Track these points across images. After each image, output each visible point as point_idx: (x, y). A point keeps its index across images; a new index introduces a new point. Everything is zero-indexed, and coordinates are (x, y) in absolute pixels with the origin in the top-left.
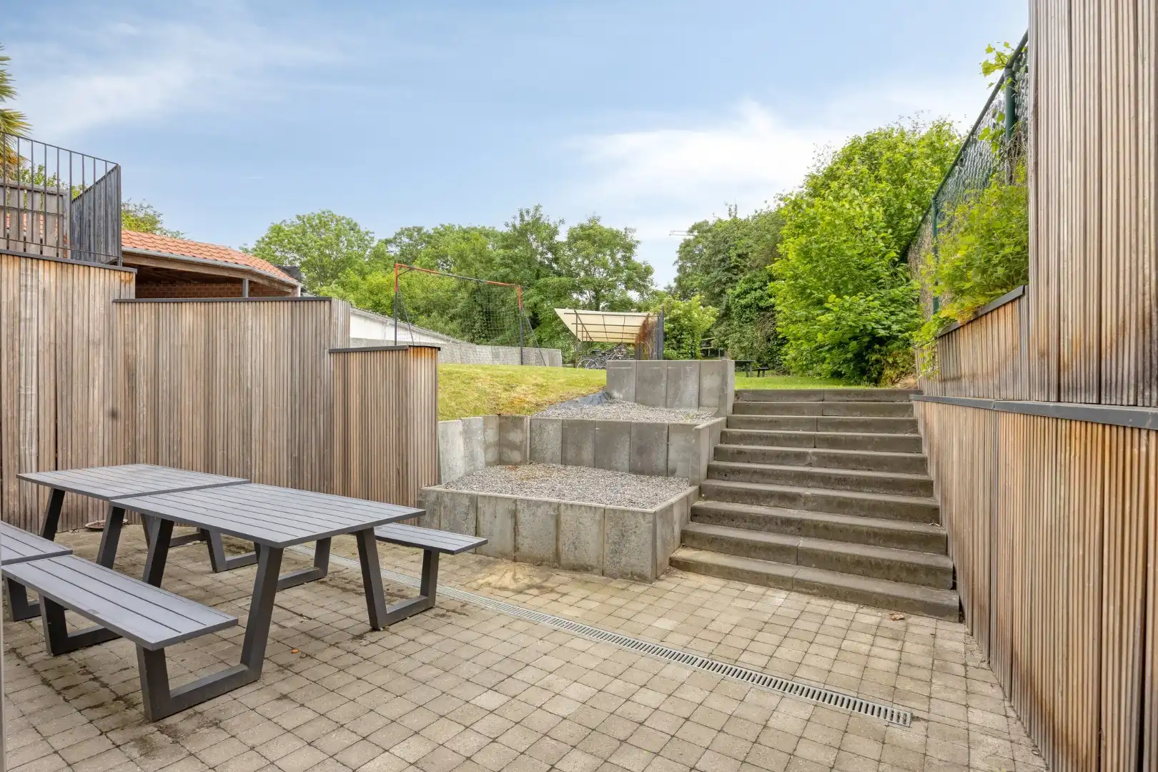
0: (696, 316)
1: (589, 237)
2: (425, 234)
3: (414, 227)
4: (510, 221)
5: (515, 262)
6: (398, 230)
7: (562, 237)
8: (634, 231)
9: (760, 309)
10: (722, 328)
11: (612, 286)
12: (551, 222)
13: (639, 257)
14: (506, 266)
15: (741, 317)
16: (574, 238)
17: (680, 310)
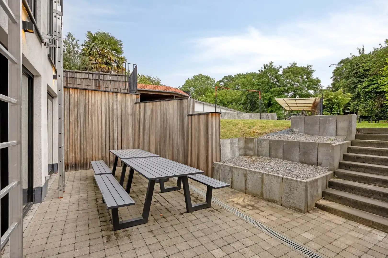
0: (340, 97)
1: (291, 71)
2: (232, 77)
3: (228, 76)
4: (260, 69)
5: (262, 84)
6: (223, 77)
7: (280, 73)
8: (311, 66)
9: (376, 93)
10: (356, 102)
11: (301, 90)
12: (276, 68)
13: (314, 76)
14: (259, 85)
15: (366, 97)
16: (285, 72)
17: (332, 96)
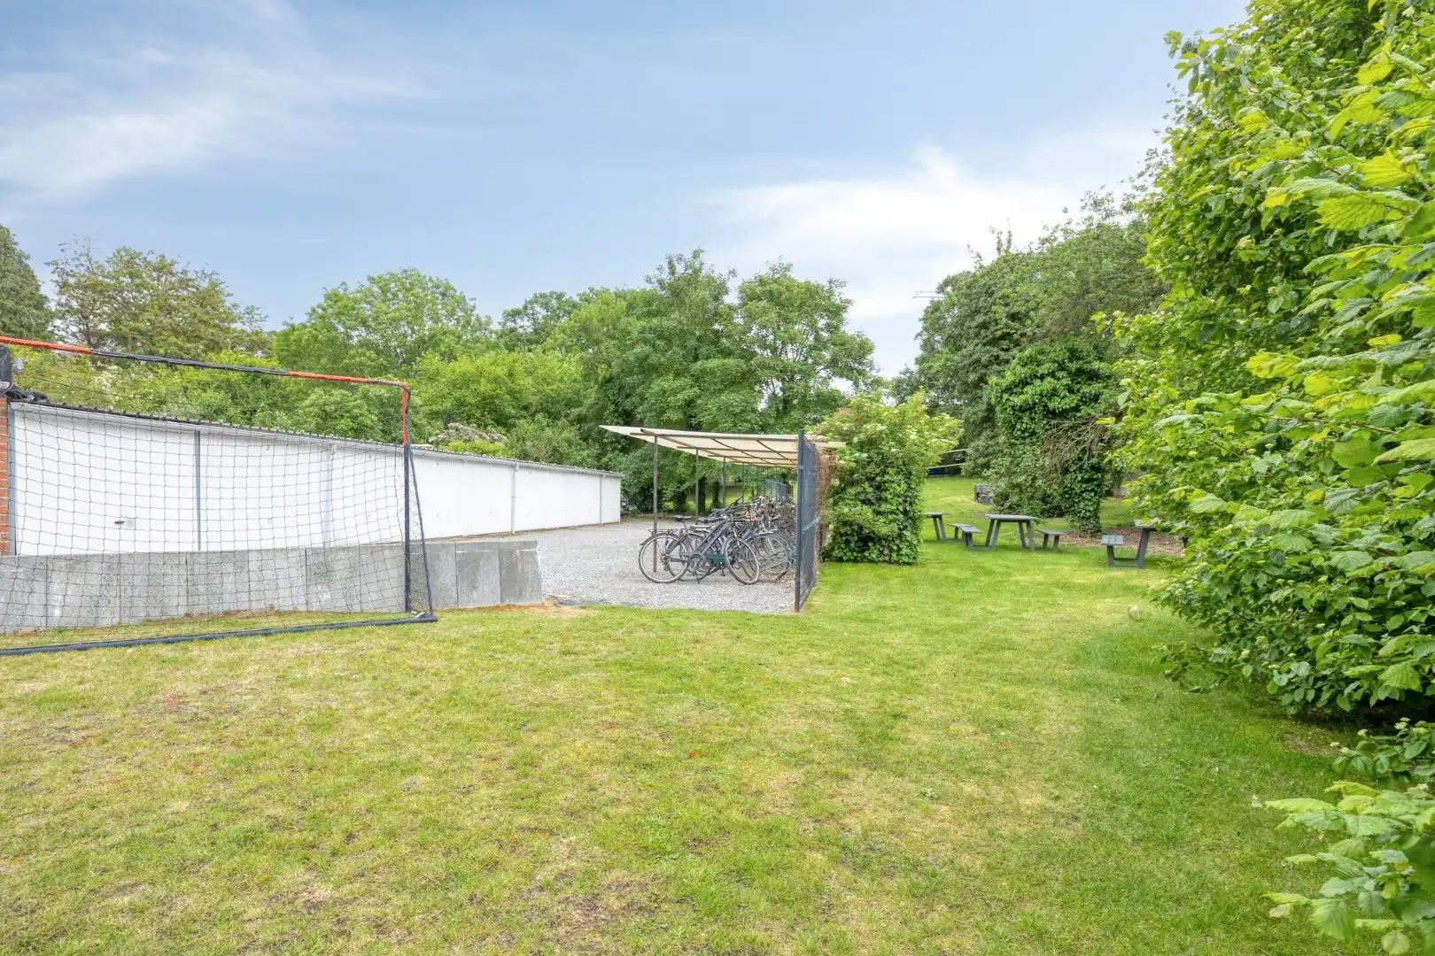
1: (771, 296)
2: (567, 301)
3: (552, 293)
4: (653, 273)
5: (660, 337)
6: (530, 297)
7: (732, 299)
8: (843, 284)
9: (1053, 414)
10: (980, 443)
11: (807, 374)
12: (716, 275)
13: (852, 325)
14: (645, 342)
15: (1013, 427)
16: (749, 296)
